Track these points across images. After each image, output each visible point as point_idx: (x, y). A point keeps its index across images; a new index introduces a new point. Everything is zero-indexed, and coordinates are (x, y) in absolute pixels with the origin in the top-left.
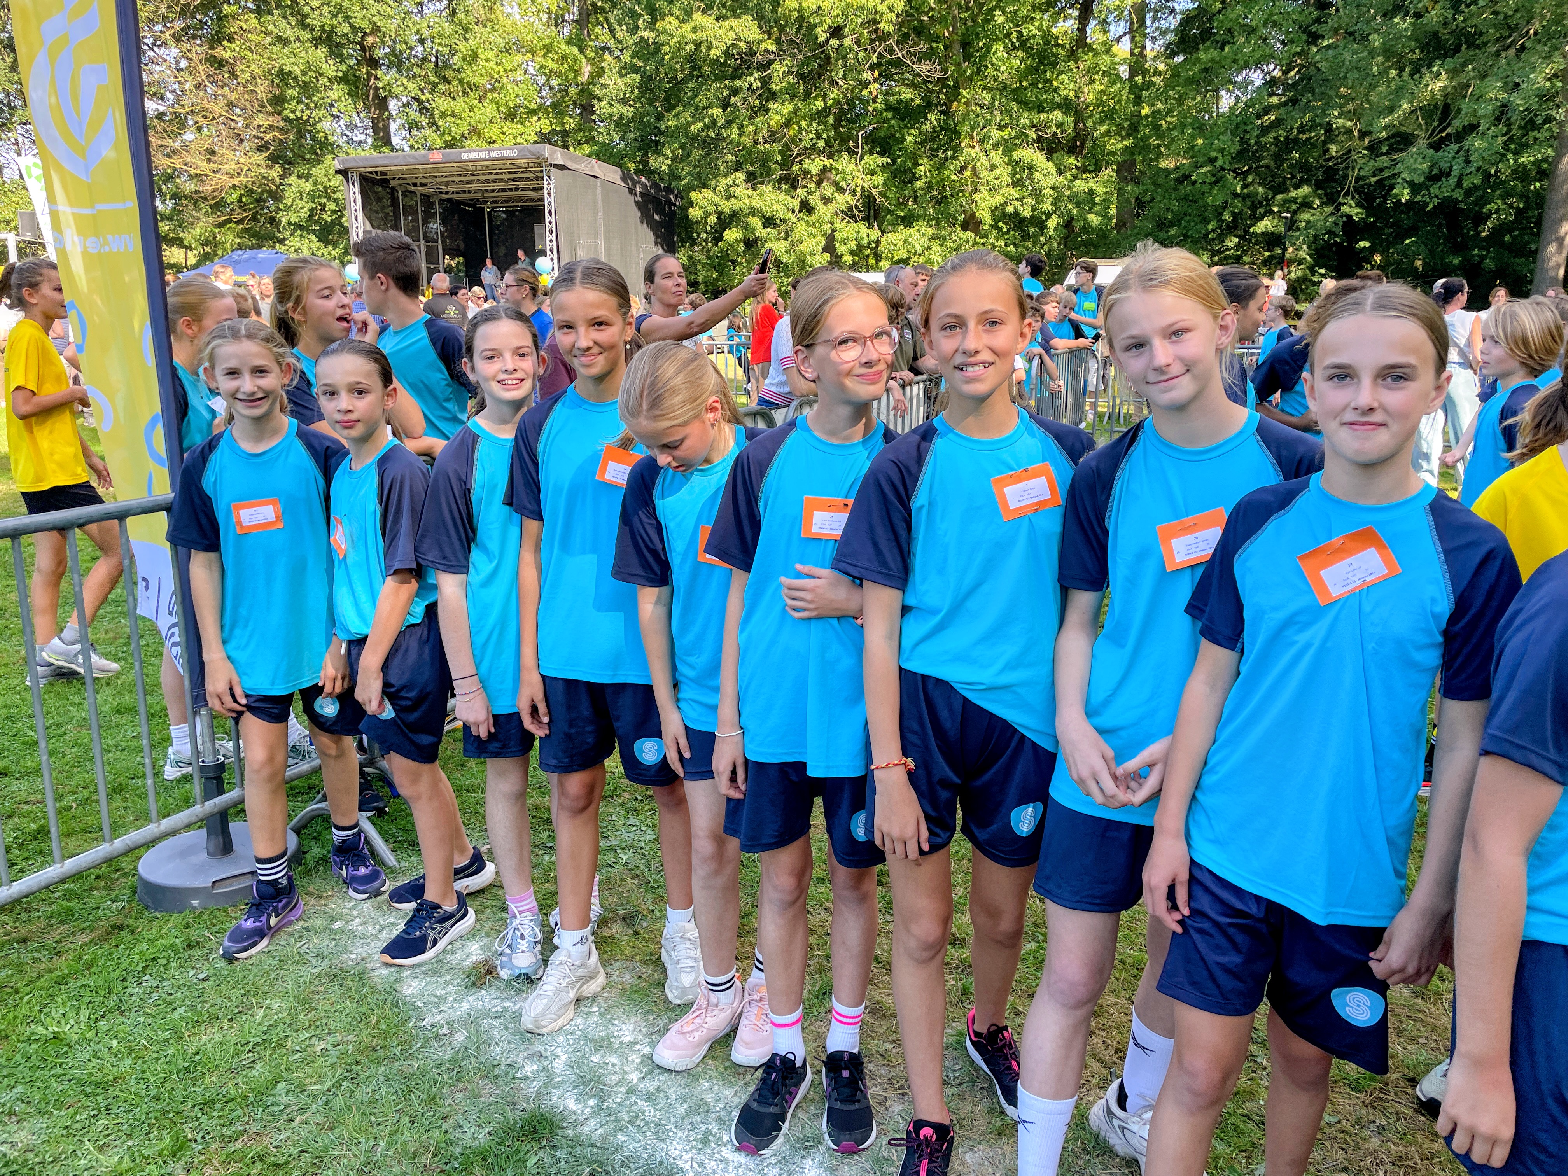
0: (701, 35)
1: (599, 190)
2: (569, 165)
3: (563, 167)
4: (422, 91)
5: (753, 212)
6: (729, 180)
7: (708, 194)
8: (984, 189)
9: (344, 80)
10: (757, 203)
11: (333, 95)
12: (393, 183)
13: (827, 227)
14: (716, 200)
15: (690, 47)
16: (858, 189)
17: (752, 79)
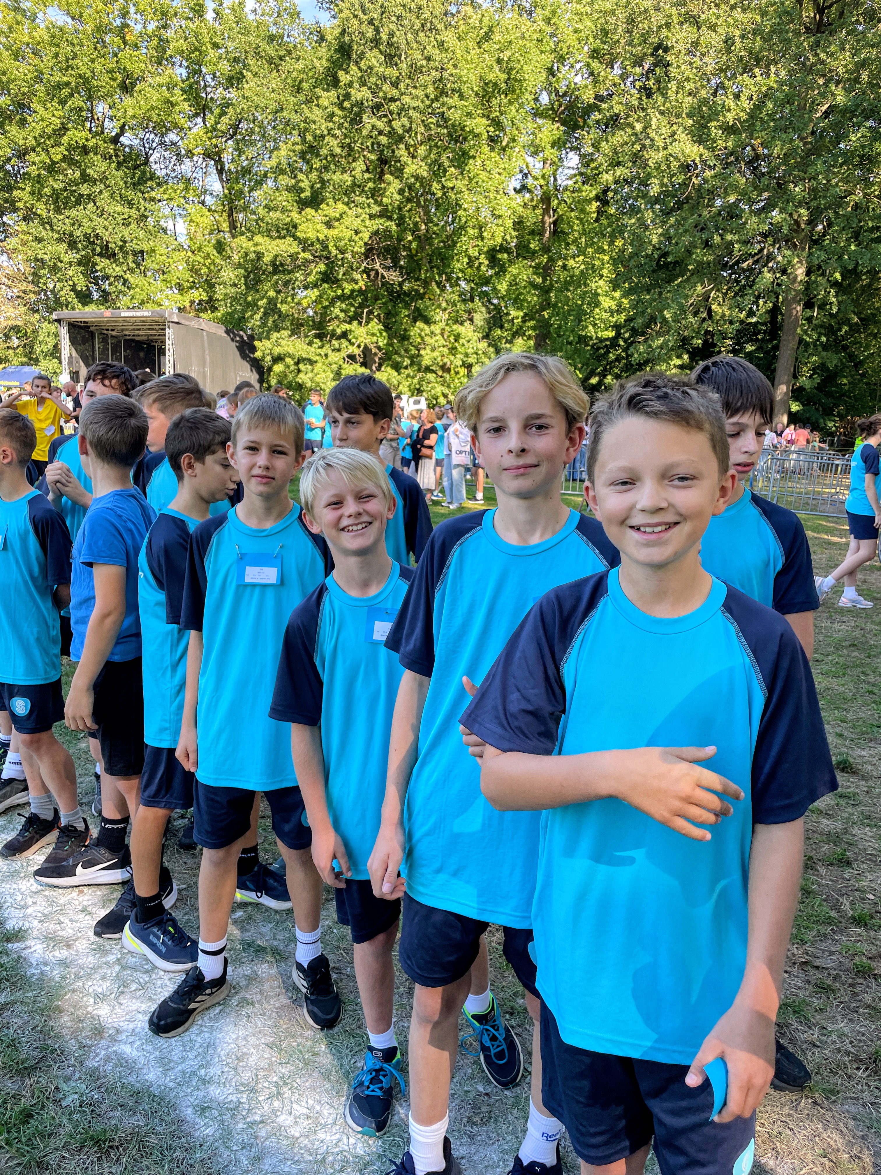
0: (259, 248)
1: (205, 338)
2: (182, 321)
3: (178, 323)
4: (125, 272)
5: (290, 356)
6: (278, 335)
7: (267, 344)
8: (428, 348)
9: (79, 263)
10: (291, 350)
11: (70, 273)
12: (92, 329)
13: (335, 367)
14: (270, 347)
15: (252, 256)
16: (362, 345)
17: (298, 275)
